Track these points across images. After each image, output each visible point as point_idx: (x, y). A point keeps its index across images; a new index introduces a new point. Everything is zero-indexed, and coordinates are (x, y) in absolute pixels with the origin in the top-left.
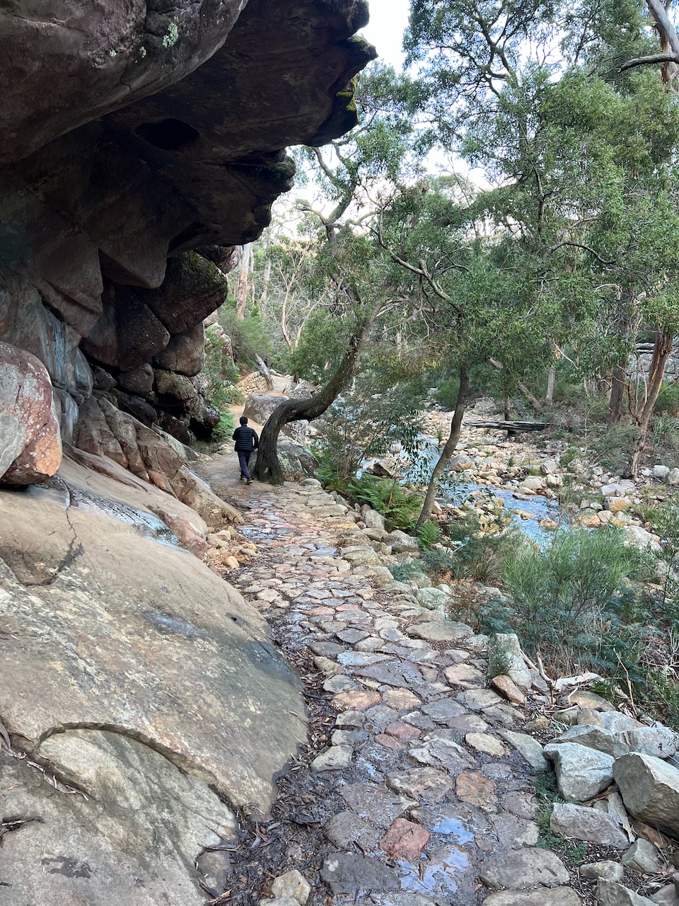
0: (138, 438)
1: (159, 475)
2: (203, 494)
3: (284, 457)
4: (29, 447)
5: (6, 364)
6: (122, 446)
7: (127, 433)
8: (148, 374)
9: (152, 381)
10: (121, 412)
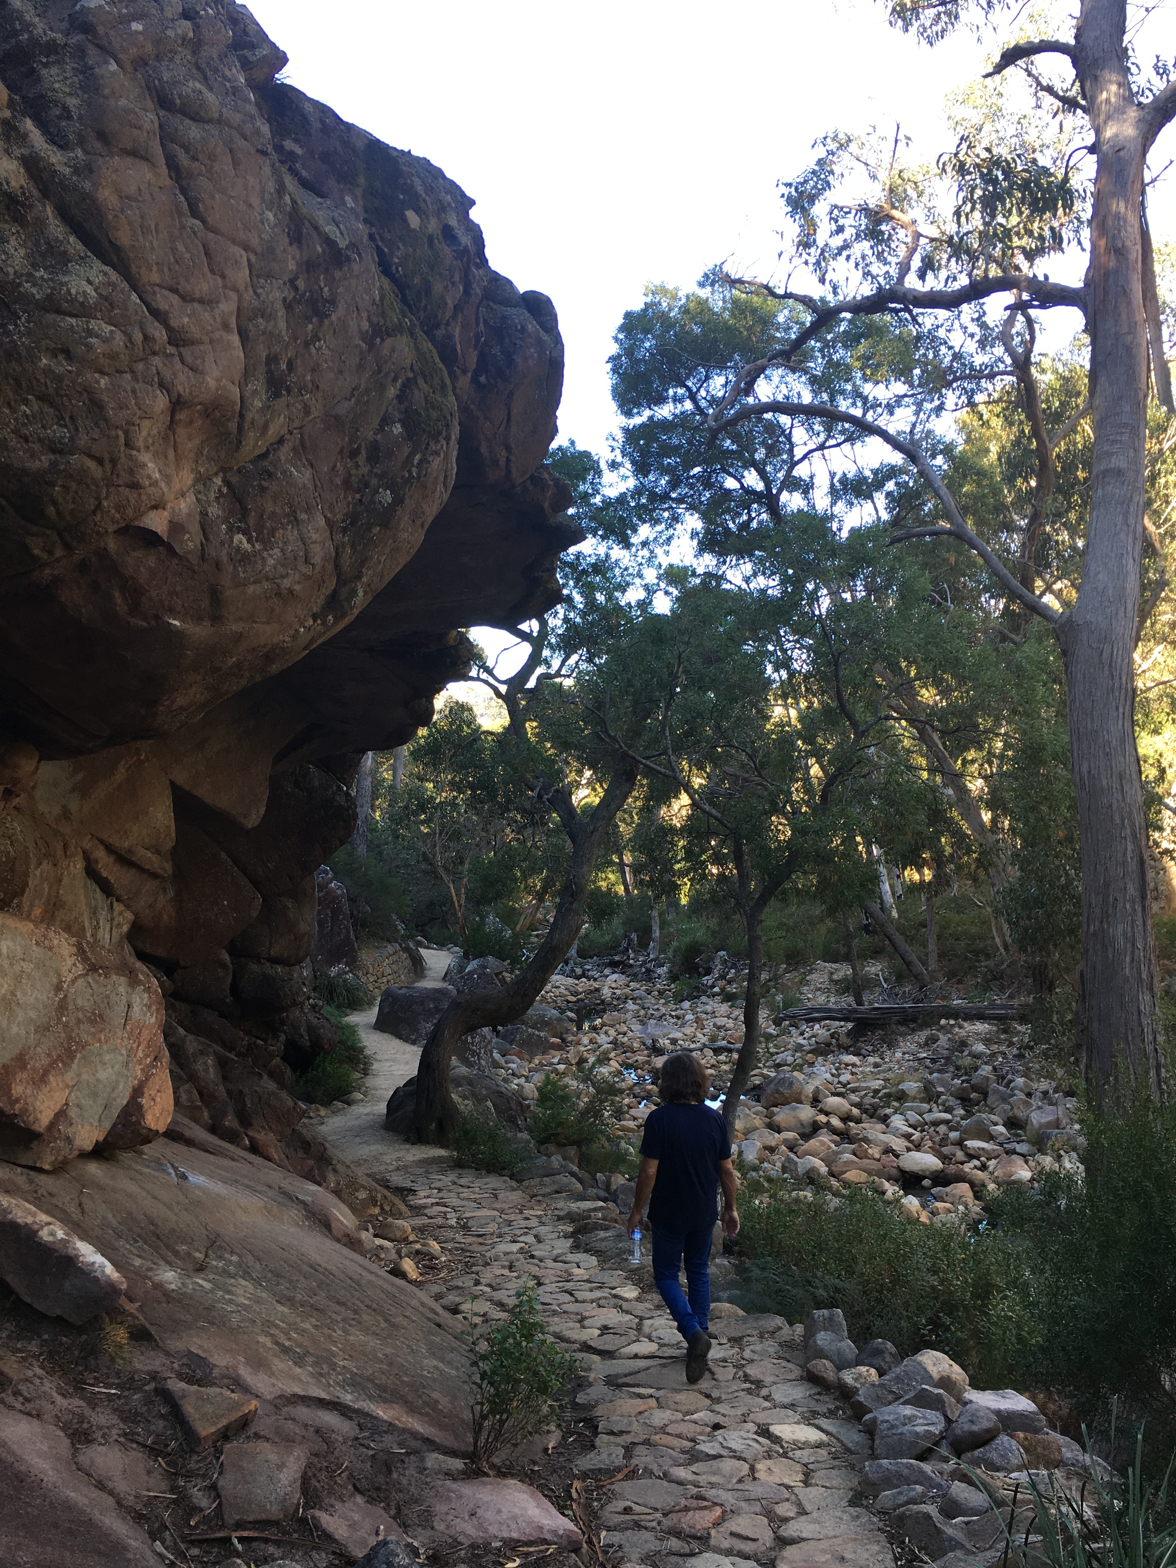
0: (225, 1078)
1: (265, 1137)
2: (339, 1167)
3: (464, 1098)
4: (138, 1091)
5: (114, 977)
6: (200, 1094)
7: (206, 1071)
8: (223, 966)
9: (229, 979)
10: (191, 1037)
